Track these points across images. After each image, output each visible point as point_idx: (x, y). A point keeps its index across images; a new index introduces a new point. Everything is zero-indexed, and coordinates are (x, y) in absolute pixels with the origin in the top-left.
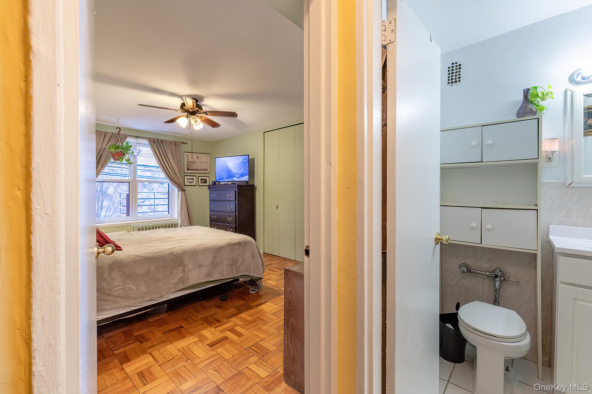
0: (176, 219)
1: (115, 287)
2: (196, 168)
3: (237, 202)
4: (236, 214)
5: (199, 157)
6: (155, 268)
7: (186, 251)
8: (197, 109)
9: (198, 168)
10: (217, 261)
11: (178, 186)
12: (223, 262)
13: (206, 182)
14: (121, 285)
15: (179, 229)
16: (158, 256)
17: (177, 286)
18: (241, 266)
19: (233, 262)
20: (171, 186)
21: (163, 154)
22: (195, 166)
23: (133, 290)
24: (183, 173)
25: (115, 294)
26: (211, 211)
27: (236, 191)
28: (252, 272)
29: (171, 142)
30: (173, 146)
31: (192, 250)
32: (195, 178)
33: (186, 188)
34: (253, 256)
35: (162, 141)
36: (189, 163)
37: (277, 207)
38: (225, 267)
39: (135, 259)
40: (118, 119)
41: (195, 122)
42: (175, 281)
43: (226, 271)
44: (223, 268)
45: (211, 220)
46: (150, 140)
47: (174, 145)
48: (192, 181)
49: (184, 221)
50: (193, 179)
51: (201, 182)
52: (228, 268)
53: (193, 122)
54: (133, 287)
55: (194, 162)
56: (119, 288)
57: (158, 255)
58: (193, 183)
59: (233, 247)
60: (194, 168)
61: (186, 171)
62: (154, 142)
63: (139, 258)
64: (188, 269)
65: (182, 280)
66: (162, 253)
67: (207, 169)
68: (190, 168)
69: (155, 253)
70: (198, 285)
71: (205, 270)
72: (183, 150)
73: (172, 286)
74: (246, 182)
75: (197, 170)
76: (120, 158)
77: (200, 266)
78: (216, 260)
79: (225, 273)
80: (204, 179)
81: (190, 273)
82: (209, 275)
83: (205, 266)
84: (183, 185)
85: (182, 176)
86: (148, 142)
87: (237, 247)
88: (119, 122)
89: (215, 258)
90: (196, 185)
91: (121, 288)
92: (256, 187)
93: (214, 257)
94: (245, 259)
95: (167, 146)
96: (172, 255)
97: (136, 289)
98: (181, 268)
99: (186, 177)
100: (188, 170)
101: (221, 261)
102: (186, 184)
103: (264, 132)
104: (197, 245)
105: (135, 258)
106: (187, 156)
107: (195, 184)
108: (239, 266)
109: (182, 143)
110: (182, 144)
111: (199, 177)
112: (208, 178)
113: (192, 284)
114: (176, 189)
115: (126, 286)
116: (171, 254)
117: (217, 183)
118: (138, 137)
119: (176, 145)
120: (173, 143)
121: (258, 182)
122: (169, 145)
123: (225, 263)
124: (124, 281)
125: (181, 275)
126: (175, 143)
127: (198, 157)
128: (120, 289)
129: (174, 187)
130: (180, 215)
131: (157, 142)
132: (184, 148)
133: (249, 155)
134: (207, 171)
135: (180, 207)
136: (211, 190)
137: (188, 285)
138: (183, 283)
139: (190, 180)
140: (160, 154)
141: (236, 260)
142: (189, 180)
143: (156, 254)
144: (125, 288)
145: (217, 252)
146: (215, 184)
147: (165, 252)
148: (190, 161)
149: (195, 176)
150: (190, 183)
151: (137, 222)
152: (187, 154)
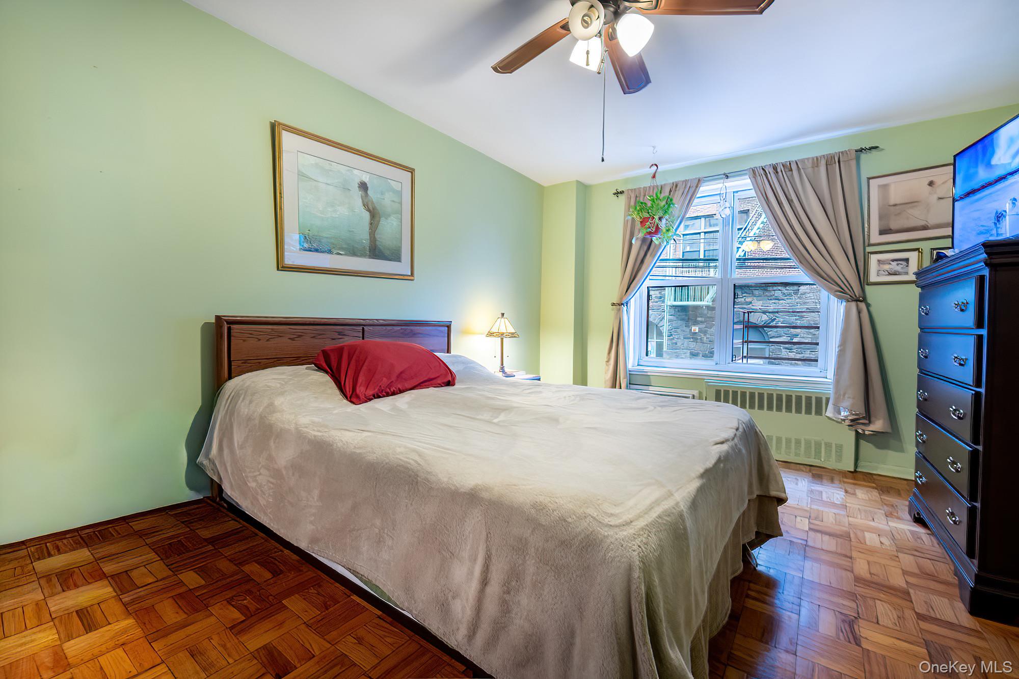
24: (860, 243)
29: (816, 161)
30: (823, 169)
32: (913, 256)
35: (788, 168)
36: (891, 209)
46: (753, 173)
47: (826, 166)
48: (898, 268)
50: (907, 260)
58: (906, 273)
61: (875, 239)
62: (764, 176)
68: (897, 224)
84: (855, 283)
86: (750, 180)
95: (802, 172)
99: (874, 259)
100: (887, 230)
102: (874, 279)
106: (886, 187)
109: (857, 151)
111: (934, 252)
119: (832, 164)
120: (823, 162)
122: (811, 170)
126: (832, 160)
131: (773, 173)
132: (870, 165)
139: (893, 266)
142: (886, 267)
148: (892, 202)
149: (917, 249)
150: (890, 274)
151: (718, 376)
152: (881, 184)
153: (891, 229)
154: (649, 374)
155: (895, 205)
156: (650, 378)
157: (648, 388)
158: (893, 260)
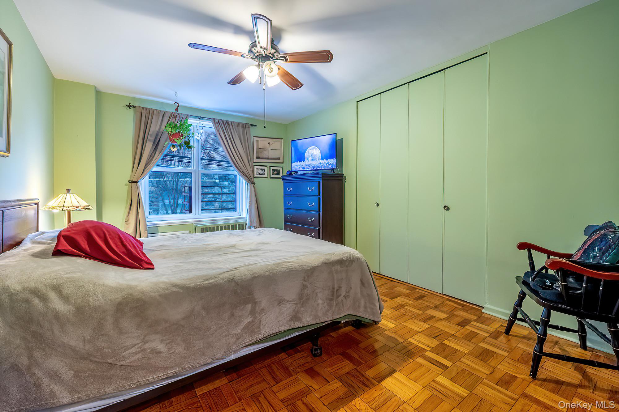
0: (244, 218)
1: (127, 348)
2: (267, 157)
3: (321, 196)
4: (319, 214)
5: (271, 143)
6: (204, 308)
7: (257, 275)
8: (273, 51)
9: (270, 157)
10: (308, 292)
11: (247, 178)
12: (316, 293)
13: (278, 174)
14: (138, 344)
15: (247, 232)
16: (209, 285)
17: (240, 340)
18: (344, 300)
19: (333, 295)
20: (238, 178)
21: (230, 139)
22: (265, 154)
23: (160, 352)
24: (252, 161)
25: (125, 362)
26: (286, 208)
27: (319, 182)
28: (362, 309)
29: (238, 124)
30: (240, 128)
31: (268, 273)
32: (265, 168)
33: (256, 180)
34: (362, 283)
35: (228, 123)
36: (259, 150)
37: (378, 205)
38: (320, 302)
39: (166, 292)
40: (175, 92)
41: (270, 70)
42: (238, 331)
43: (322, 308)
44: (318, 305)
45: (286, 220)
46: (214, 121)
47: (242, 127)
48: (262, 172)
49: (254, 221)
50: (264, 169)
51: (273, 173)
52: (325, 304)
53: (266, 70)
54: (162, 347)
55: (265, 149)
56: (133, 350)
57: (208, 283)
58: (264, 174)
59: (333, 268)
60: (265, 156)
61: (256, 160)
62: (219, 124)
63: (174, 289)
64: (261, 308)
65: (250, 328)
66: (216, 279)
67: (280, 158)
68: (260, 156)
69: (204, 278)
70: (277, 335)
71: (288, 309)
72: (252, 134)
73: (232, 341)
74: (333, 170)
75: (268, 159)
76: (178, 139)
77: (281, 302)
78: (306, 290)
79: (320, 314)
80: (277, 170)
81: (263, 314)
82: (295, 317)
83: (288, 301)
84: (252, 177)
85: (251, 165)
86: (212, 124)
87: (338, 267)
88: (177, 95)
89: (304, 287)
90: (267, 178)
91: (138, 350)
92: (345, 177)
93: (304, 285)
94: (351, 288)
95: (234, 127)
96: (233, 283)
97: (166, 350)
98: (249, 306)
99: (256, 167)
100: (258, 158)
101: (313, 292)
102: (256, 175)
103: (358, 102)
104: (275, 264)
105: (167, 289)
106: (257, 141)
107: (266, 176)
108: (342, 300)
109: (251, 125)
110: (251, 127)
111: (271, 168)
112: (280, 169)
113: (267, 335)
114: (244, 182)
115: (147, 346)
116: (231, 280)
117: (293, 173)
118: (201, 117)
119: (244, 127)
120: (241, 125)
121: (348, 170)
122: (236, 127)
123: (320, 295)
124: (145, 336)
125: (249, 320)
126: (244, 125)
127: (269, 143)
128: (136, 353)
129: (241, 178)
130: (249, 214)
131: (222, 124)
132: (253, 132)
133: (336, 134)
134: (280, 159)
135: (248, 204)
136: (286, 182)
137: (261, 336)
138: (252, 333)
139: (261, 171)
140: (226, 138)
141: (337, 290)
142: (259, 171)
143: (207, 280)
144: (145, 350)
145: (308, 277)
146: (291, 174)
147: (221, 276)
148: (260, 148)
149: (267, 166)
150: (260, 174)
151: (200, 221)
152: (257, 140)
153: (259, 158)
154: (157, 226)
155: (260, 149)
156: (157, 228)
157: (158, 235)
158: (261, 169)
